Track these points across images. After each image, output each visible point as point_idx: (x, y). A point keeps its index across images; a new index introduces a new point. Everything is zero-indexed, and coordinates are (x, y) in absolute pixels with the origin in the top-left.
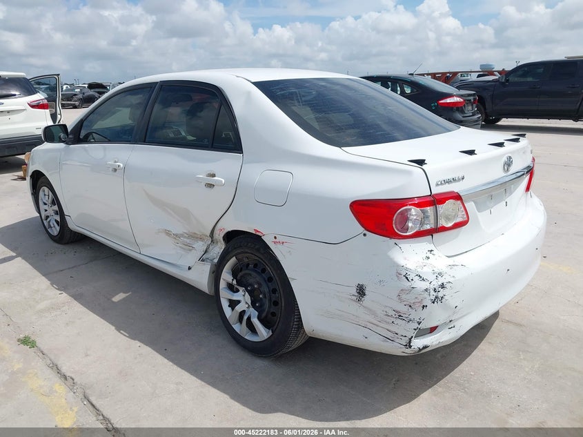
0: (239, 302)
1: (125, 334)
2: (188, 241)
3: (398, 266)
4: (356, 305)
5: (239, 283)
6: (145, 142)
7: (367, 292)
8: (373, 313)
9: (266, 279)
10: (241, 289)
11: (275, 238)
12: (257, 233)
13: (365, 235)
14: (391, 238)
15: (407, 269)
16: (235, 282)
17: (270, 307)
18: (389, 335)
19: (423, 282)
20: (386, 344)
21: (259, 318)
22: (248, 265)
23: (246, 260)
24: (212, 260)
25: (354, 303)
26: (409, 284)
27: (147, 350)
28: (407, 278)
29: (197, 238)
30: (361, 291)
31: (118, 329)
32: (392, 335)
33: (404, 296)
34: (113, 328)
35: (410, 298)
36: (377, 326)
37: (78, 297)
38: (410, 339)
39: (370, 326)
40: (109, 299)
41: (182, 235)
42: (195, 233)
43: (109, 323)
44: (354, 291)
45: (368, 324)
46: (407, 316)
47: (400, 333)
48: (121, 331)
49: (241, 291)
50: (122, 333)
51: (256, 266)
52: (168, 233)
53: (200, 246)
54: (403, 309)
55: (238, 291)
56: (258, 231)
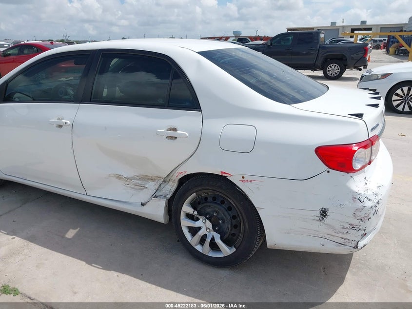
0: (200, 228)
1: (99, 267)
2: (140, 182)
3: (354, 192)
4: (318, 223)
5: (200, 214)
6: (90, 101)
7: (329, 214)
8: (333, 228)
9: (227, 208)
10: (201, 218)
11: (243, 177)
12: (224, 175)
13: (328, 172)
14: (348, 173)
15: (360, 194)
16: (196, 213)
17: (231, 230)
18: (342, 241)
19: (369, 202)
20: (338, 247)
21: (222, 239)
22: (206, 199)
23: (203, 195)
24: (165, 197)
25: (317, 222)
26: (361, 204)
27: (125, 278)
28: (360, 200)
29: (148, 179)
30: (324, 213)
31: (89, 263)
32: (344, 241)
33: (357, 214)
34: (84, 263)
35: (362, 214)
36: (334, 236)
37: (32, 239)
38: (358, 242)
39: (327, 236)
40: (63, 237)
41: (133, 178)
42: (146, 176)
43: (78, 259)
44: (318, 214)
45: (326, 235)
46: (357, 227)
47: (351, 239)
48: (93, 265)
49: (201, 219)
50: (93, 266)
51: (214, 199)
52: (119, 177)
53: (152, 186)
54: (355, 222)
55: (198, 219)
56: (225, 173)
